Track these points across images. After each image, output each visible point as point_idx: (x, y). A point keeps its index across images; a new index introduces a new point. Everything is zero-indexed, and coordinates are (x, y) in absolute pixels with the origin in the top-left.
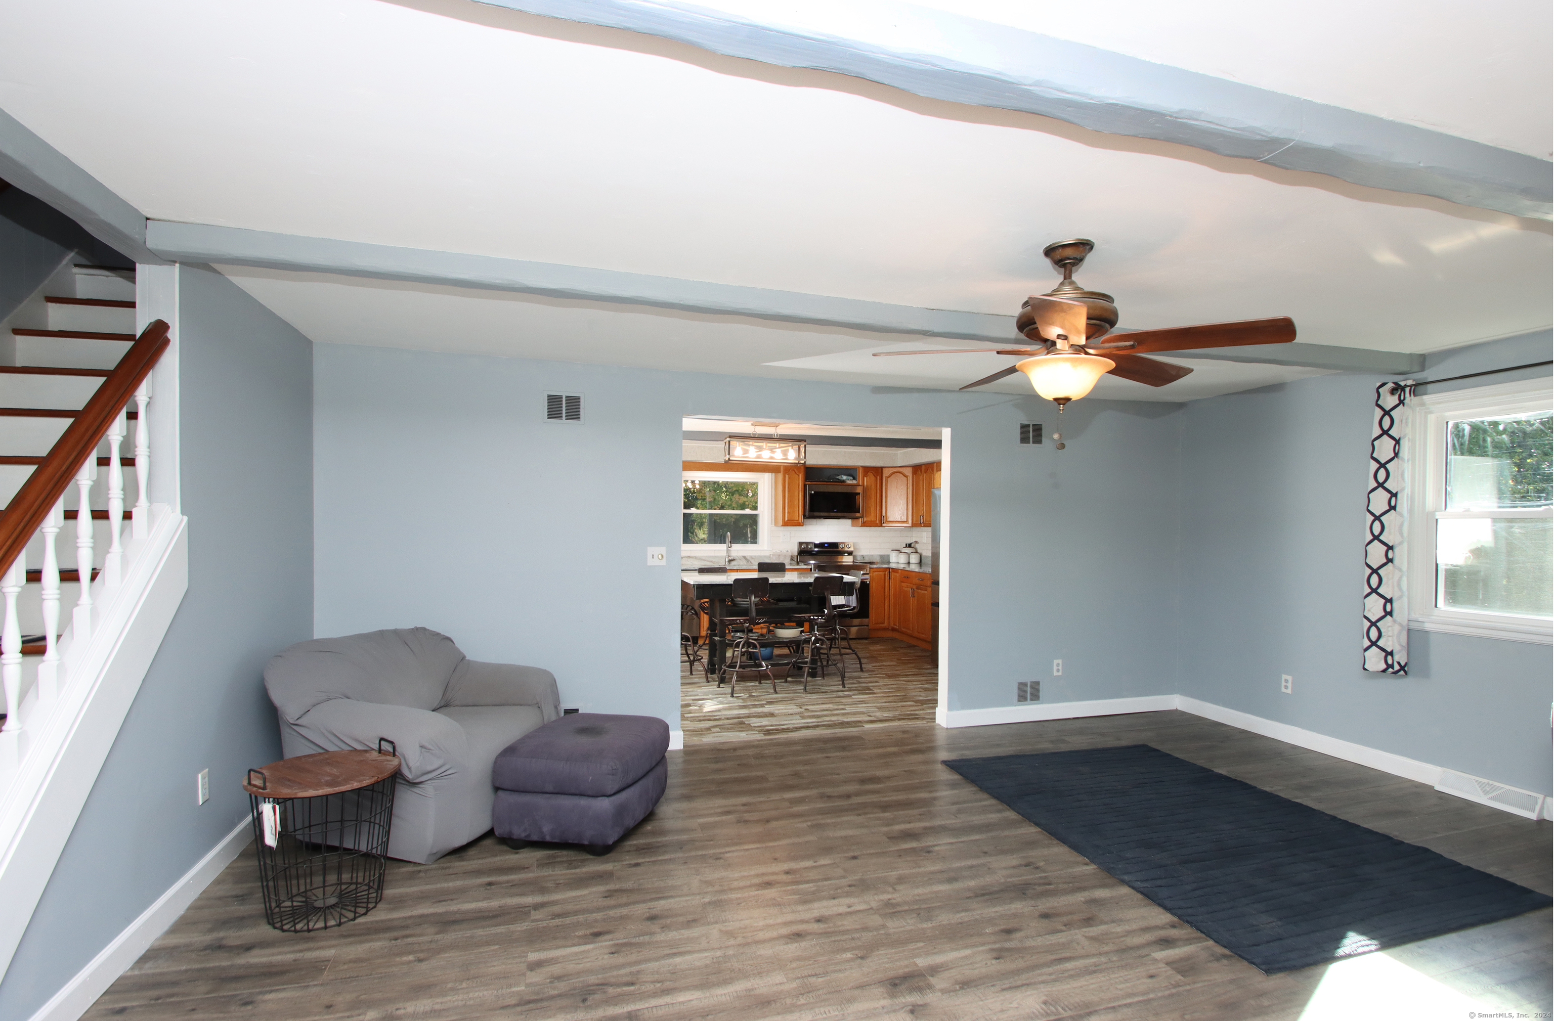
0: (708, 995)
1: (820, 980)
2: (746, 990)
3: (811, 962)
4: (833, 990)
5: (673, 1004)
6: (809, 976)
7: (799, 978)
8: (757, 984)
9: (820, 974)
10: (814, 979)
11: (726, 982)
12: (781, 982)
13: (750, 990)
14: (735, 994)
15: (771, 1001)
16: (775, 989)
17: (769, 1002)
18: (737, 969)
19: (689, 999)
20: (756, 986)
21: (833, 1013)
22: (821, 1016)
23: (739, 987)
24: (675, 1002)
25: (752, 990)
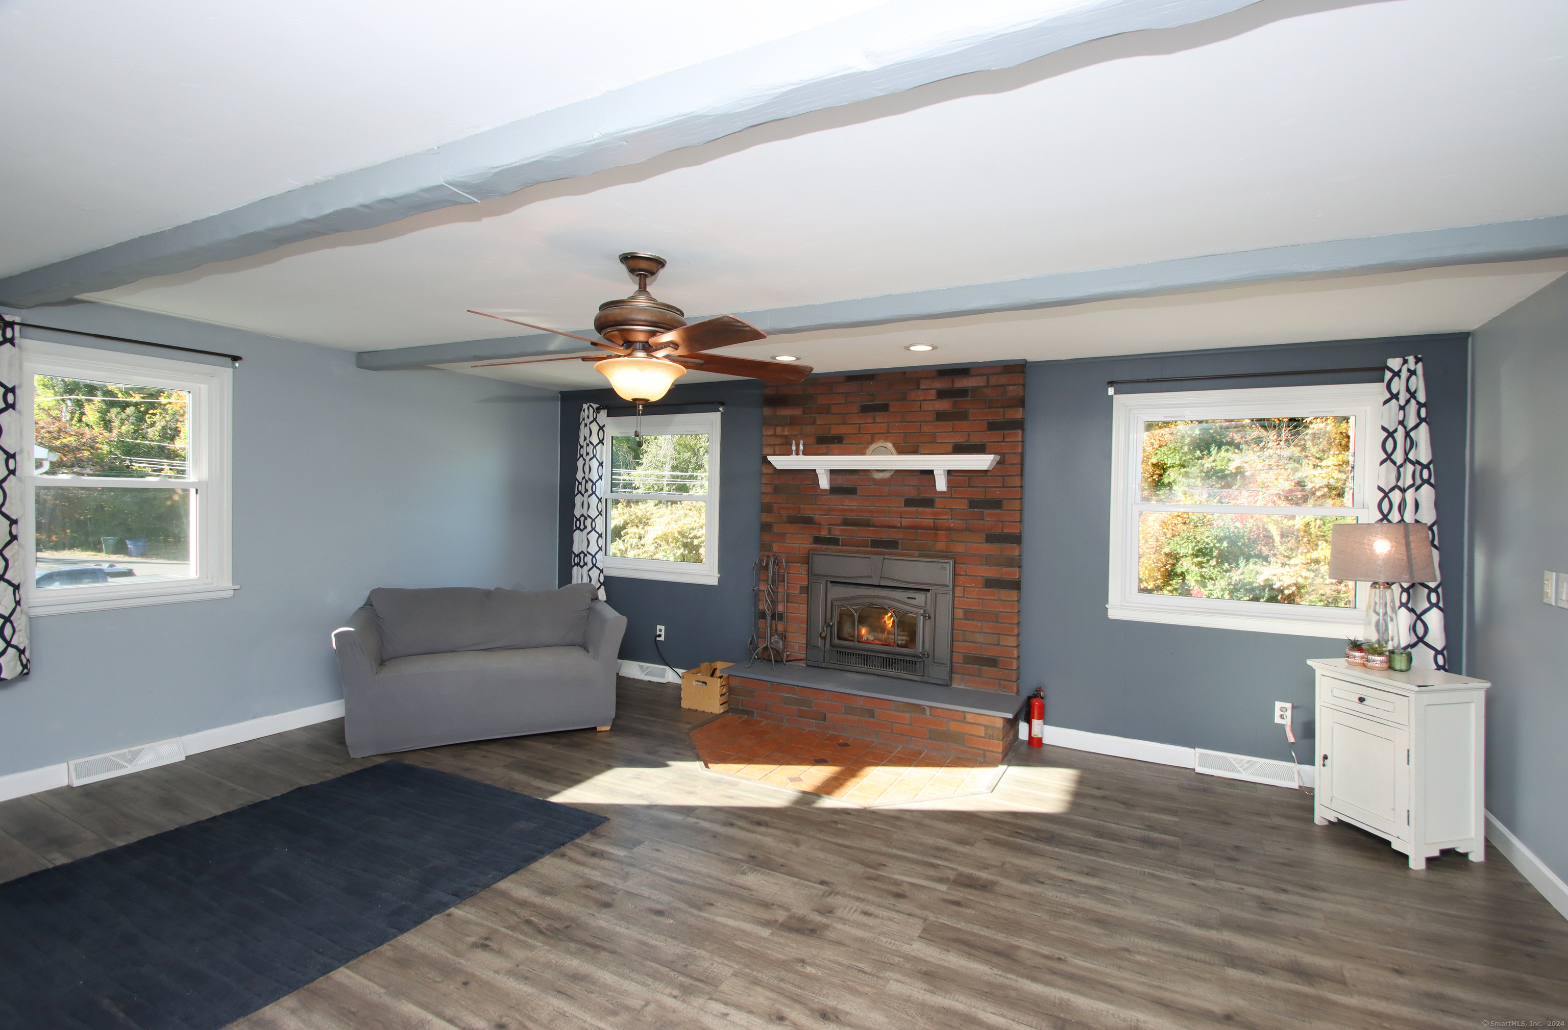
0: (973, 1009)
1: (861, 965)
2: (935, 994)
3: (850, 983)
4: (863, 953)
5: (1014, 1021)
6: (866, 973)
7: (877, 977)
8: (919, 992)
9: (856, 969)
10: (866, 969)
11: (946, 1011)
12: (896, 982)
13: (932, 992)
14: (948, 996)
15: (922, 973)
16: (908, 980)
17: (926, 973)
18: (924, 1017)
19: (993, 1015)
20: (922, 992)
21: (885, 940)
22: (896, 943)
23: (939, 1000)
24: (1009, 1021)
25: (928, 991)
